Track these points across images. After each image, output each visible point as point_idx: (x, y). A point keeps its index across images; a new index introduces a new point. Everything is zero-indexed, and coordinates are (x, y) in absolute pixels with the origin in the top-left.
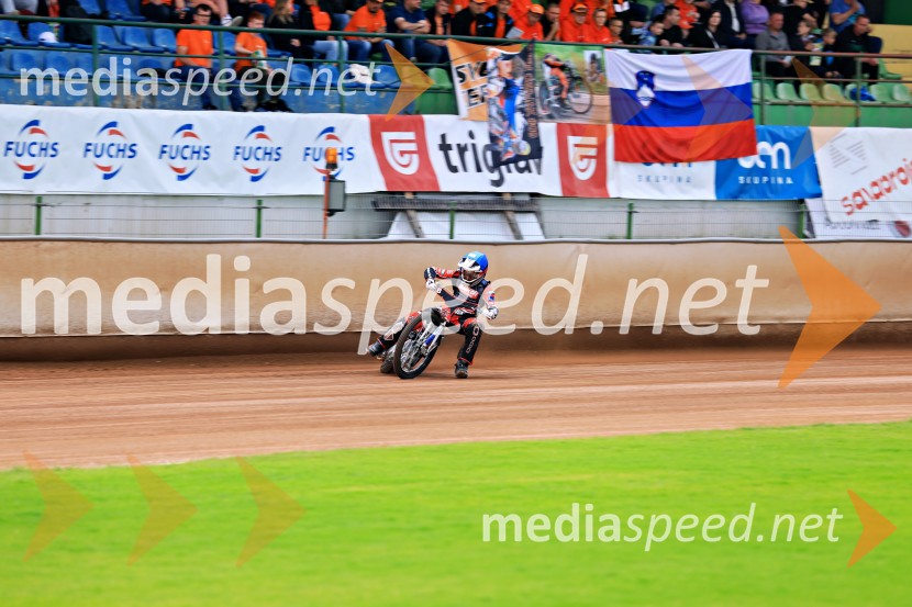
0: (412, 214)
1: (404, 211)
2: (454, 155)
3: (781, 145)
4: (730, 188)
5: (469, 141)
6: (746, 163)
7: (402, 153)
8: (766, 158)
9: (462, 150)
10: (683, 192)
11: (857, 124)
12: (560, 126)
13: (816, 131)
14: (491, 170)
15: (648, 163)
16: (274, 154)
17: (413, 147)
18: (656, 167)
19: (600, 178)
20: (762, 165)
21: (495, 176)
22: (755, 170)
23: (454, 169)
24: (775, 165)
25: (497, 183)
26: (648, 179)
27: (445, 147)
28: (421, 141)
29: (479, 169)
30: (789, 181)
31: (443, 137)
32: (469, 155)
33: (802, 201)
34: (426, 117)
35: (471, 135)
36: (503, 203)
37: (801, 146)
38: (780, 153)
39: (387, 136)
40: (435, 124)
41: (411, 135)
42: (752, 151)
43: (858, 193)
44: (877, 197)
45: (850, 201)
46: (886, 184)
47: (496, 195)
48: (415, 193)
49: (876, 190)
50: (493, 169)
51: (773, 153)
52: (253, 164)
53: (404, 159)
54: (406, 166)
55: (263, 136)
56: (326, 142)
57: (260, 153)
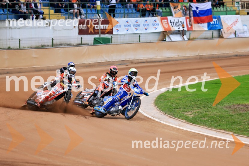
0: (169, 35)
1: (167, 34)
2: (172, 23)
3: (216, 19)
4: (210, 28)
6: (211, 23)
7: (165, 24)
8: (214, 22)
9: (173, 23)
10: (203, 29)
11: (226, 15)
15: (198, 24)
16: (148, 25)
17: (166, 23)
18: (199, 24)
19: (191, 28)
20: (214, 23)
21: (178, 27)
22: (213, 24)
23: (173, 26)
24: (216, 23)
25: (179, 29)
26: (198, 27)
27: (171, 22)
29: (176, 26)
30: (218, 26)
31: (170, 20)
32: (174, 23)
35: (174, 20)
36: (181, 32)
37: (219, 19)
38: (216, 21)
39: (163, 21)
40: (169, 18)
41: (166, 20)
42: (212, 21)
43: (228, 28)
44: (231, 28)
45: (227, 29)
46: (232, 26)
47: (179, 31)
48: (168, 31)
49: (230, 27)
50: (178, 26)
51: (215, 21)
52: (145, 27)
53: (166, 25)
54: (166, 26)
55: (146, 22)
56: (155, 23)
57: (146, 25)
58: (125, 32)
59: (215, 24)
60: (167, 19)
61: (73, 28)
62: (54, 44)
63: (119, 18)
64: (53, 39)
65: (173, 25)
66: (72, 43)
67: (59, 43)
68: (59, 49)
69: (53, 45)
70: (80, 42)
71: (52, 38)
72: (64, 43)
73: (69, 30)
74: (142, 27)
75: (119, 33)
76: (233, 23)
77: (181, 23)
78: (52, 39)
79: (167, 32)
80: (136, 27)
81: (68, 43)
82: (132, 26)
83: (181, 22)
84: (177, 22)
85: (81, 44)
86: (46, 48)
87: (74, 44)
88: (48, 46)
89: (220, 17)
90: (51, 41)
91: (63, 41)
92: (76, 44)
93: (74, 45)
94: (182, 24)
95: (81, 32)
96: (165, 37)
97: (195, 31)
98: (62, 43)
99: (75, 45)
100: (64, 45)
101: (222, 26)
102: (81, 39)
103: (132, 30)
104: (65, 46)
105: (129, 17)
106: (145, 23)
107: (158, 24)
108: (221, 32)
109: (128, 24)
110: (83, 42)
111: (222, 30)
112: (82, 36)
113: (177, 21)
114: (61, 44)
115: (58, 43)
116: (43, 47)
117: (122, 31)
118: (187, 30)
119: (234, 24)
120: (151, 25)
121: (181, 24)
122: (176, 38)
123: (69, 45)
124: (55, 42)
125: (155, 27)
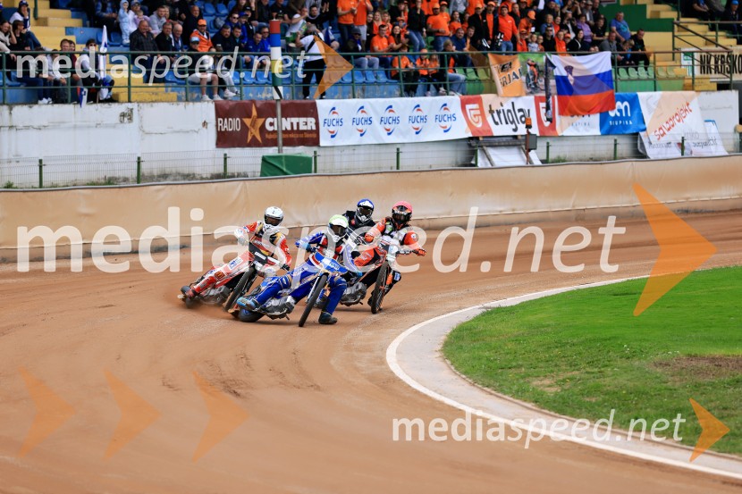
0: (485, 148)
1: (482, 147)
2: (495, 115)
3: (626, 103)
4: (608, 128)
5: (501, 108)
6: (612, 114)
7: (475, 116)
8: (620, 111)
10: (587, 131)
11: (655, 90)
12: (536, 97)
13: (640, 94)
14: (511, 123)
15: (572, 116)
16: (424, 119)
17: (478, 112)
18: (576, 117)
19: (552, 127)
20: (618, 114)
21: (514, 126)
22: (616, 118)
23: (497, 123)
24: (624, 115)
25: (515, 130)
26: (572, 124)
28: (481, 108)
29: (507, 123)
30: (631, 123)
31: (490, 106)
32: (502, 115)
33: (637, 134)
34: (483, 96)
36: (520, 141)
37: (634, 102)
38: (626, 107)
39: (468, 107)
40: (487, 98)
42: (613, 108)
43: (660, 129)
44: (669, 130)
45: (658, 133)
46: (671, 123)
47: (515, 137)
48: (484, 137)
49: (667, 126)
50: (513, 122)
51: (623, 108)
52: (416, 125)
53: (476, 119)
54: (477, 122)
55: (419, 110)
56: (443, 112)
57: (419, 119)
58: (355, 139)
59: (621, 118)
60: (479, 101)
61: (201, 126)
62: (143, 175)
63: (338, 98)
64: (142, 159)
65: (497, 120)
66: (198, 171)
67: (159, 173)
68: (159, 191)
69: (139, 178)
70: (221, 170)
71: (139, 158)
72: (174, 171)
73: (188, 132)
74: (405, 124)
75: (338, 142)
76: (676, 114)
77: (521, 113)
78: (137, 160)
79: (481, 139)
80: (388, 126)
81: (186, 172)
82: (376, 121)
83: (520, 110)
84: (509, 111)
85: (223, 176)
86: (120, 188)
87: (204, 176)
88: (126, 180)
89: (636, 96)
90: (136, 165)
91: (169, 167)
92: (209, 176)
93: (202, 178)
94: (523, 116)
95: (224, 139)
96: (473, 154)
97: (563, 136)
98: (167, 171)
99: (207, 178)
100: (172, 178)
101: (644, 123)
102: (225, 159)
103: (376, 134)
104: (176, 180)
105: (366, 95)
106: (416, 113)
107: (453, 117)
108: (639, 142)
109: (364, 115)
110: (230, 170)
111: (642, 134)
112: (227, 151)
113: (511, 108)
114: (164, 176)
115: (156, 173)
116: (110, 182)
117: (348, 137)
118: (538, 134)
119: (677, 117)
120: (431, 118)
121: (521, 117)
122: (507, 158)
123: (189, 178)
124: (145, 168)
125: (443, 124)
